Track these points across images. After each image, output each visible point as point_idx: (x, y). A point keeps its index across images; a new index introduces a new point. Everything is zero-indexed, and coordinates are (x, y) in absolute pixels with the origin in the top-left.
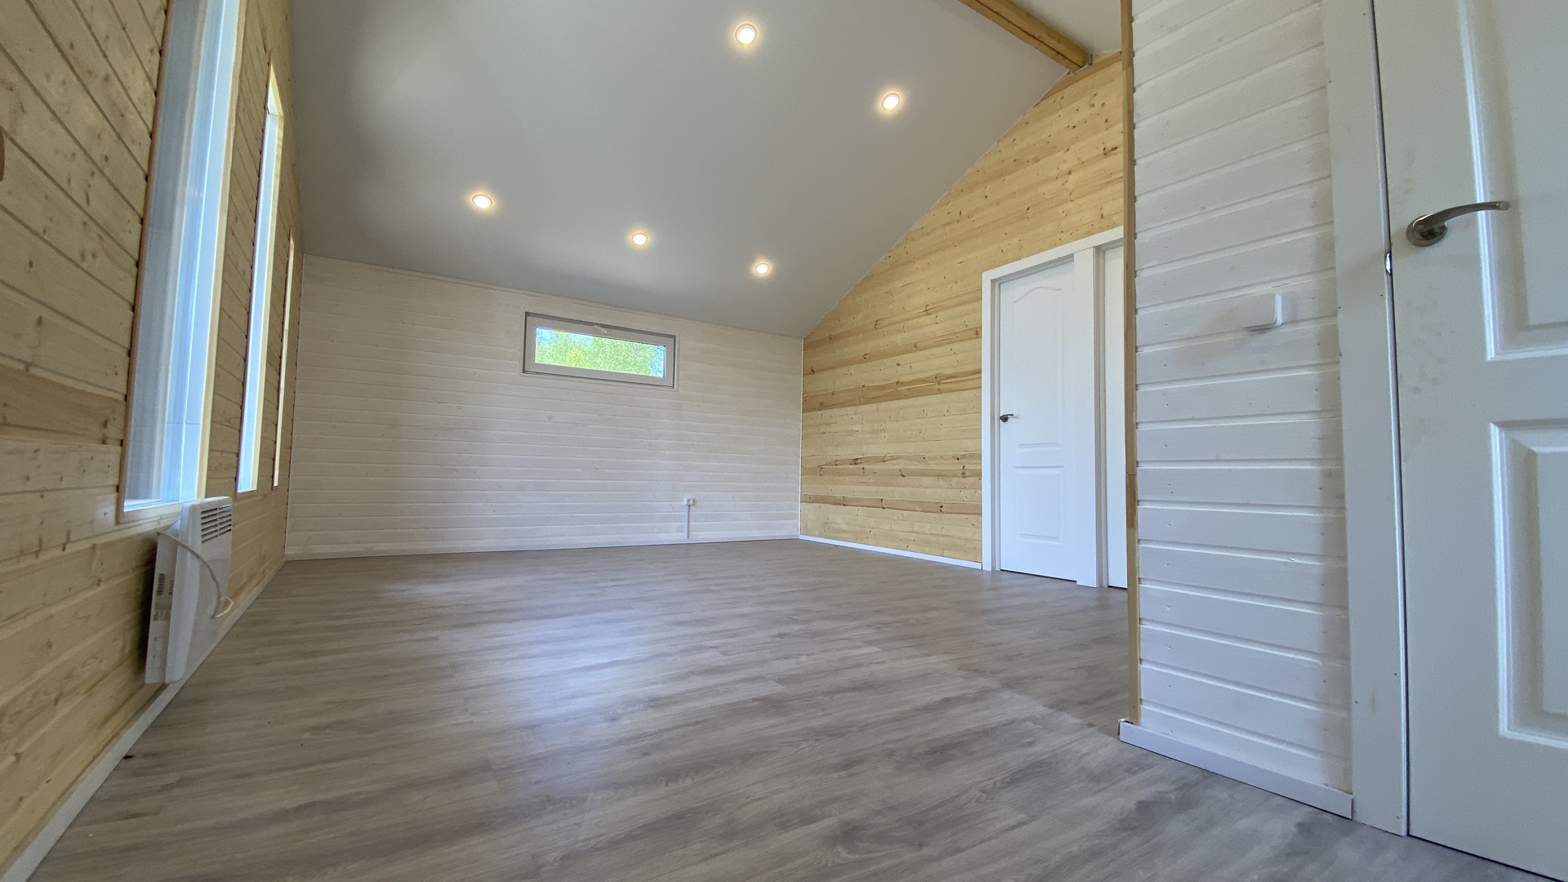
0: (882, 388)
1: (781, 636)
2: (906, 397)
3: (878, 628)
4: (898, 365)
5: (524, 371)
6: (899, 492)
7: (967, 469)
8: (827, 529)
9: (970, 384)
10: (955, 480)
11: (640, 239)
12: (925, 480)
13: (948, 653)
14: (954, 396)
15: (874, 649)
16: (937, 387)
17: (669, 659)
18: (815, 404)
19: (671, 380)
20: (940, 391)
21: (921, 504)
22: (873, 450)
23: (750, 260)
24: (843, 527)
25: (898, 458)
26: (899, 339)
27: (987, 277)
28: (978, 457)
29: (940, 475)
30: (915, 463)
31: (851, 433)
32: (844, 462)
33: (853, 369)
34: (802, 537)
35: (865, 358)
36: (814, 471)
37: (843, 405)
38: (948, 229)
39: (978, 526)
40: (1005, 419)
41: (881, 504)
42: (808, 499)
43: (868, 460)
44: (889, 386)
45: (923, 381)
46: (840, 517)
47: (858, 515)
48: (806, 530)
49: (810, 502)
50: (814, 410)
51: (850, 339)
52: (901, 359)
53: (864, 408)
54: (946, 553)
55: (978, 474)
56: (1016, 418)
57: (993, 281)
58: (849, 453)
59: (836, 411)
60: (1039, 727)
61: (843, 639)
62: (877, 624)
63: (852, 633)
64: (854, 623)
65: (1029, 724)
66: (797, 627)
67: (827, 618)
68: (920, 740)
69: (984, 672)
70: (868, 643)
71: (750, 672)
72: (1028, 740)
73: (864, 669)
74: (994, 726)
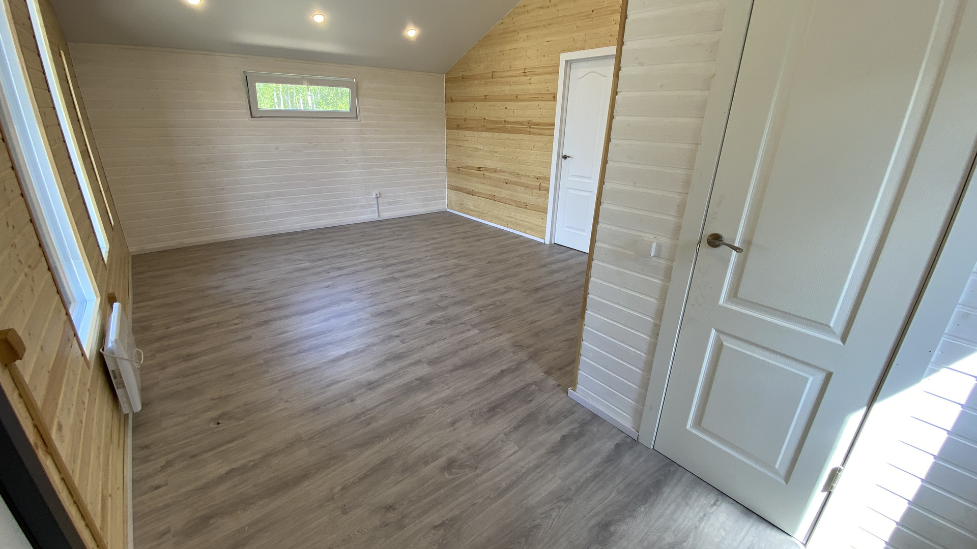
0: (496, 122)
1: (431, 323)
2: (510, 132)
3: (481, 311)
4: (506, 108)
5: (252, 117)
6: (503, 193)
7: (541, 185)
8: (462, 208)
9: (547, 132)
10: (534, 191)
11: (319, 18)
12: (518, 188)
13: (511, 332)
14: (538, 138)
15: (476, 331)
16: (528, 129)
17: (375, 348)
18: (454, 124)
19: (354, 114)
20: (530, 133)
21: (516, 202)
22: (489, 164)
23: (403, 27)
24: (472, 208)
25: (504, 172)
26: (507, 89)
27: (564, 57)
28: (548, 179)
29: (527, 186)
30: (513, 176)
31: (477, 149)
32: (473, 168)
33: (478, 104)
34: (448, 210)
35: (485, 98)
36: (455, 170)
37: (471, 129)
38: (541, 12)
39: (544, 219)
40: (565, 157)
41: (493, 198)
42: (452, 188)
43: (487, 169)
44: (499, 122)
45: (521, 123)
46: (470, 201)
47: (482, 203)
48: (450, 206)
49: (452, 189)
50: (453, 129)
51: (476, 82)
52: (508, 104)
53: (484, 134)
54: (528, 231)
55: (548, 190)
56: (572, 157)
57: (567, 61)
58: (476, 163)
59: (467, 133)
60: (538, 388)
61: (462, 324)
62: (480, 308)
63: (467, 318)
64: (469, 308)
65: (533, 387)
66: (440, 314)
67: (456, 303)
68: (486, 402)
69: (523, 347)
70: (474, 326)
71: (415, 357)
72: (530, 398)
73: (469, 350)
74: (518, 389)
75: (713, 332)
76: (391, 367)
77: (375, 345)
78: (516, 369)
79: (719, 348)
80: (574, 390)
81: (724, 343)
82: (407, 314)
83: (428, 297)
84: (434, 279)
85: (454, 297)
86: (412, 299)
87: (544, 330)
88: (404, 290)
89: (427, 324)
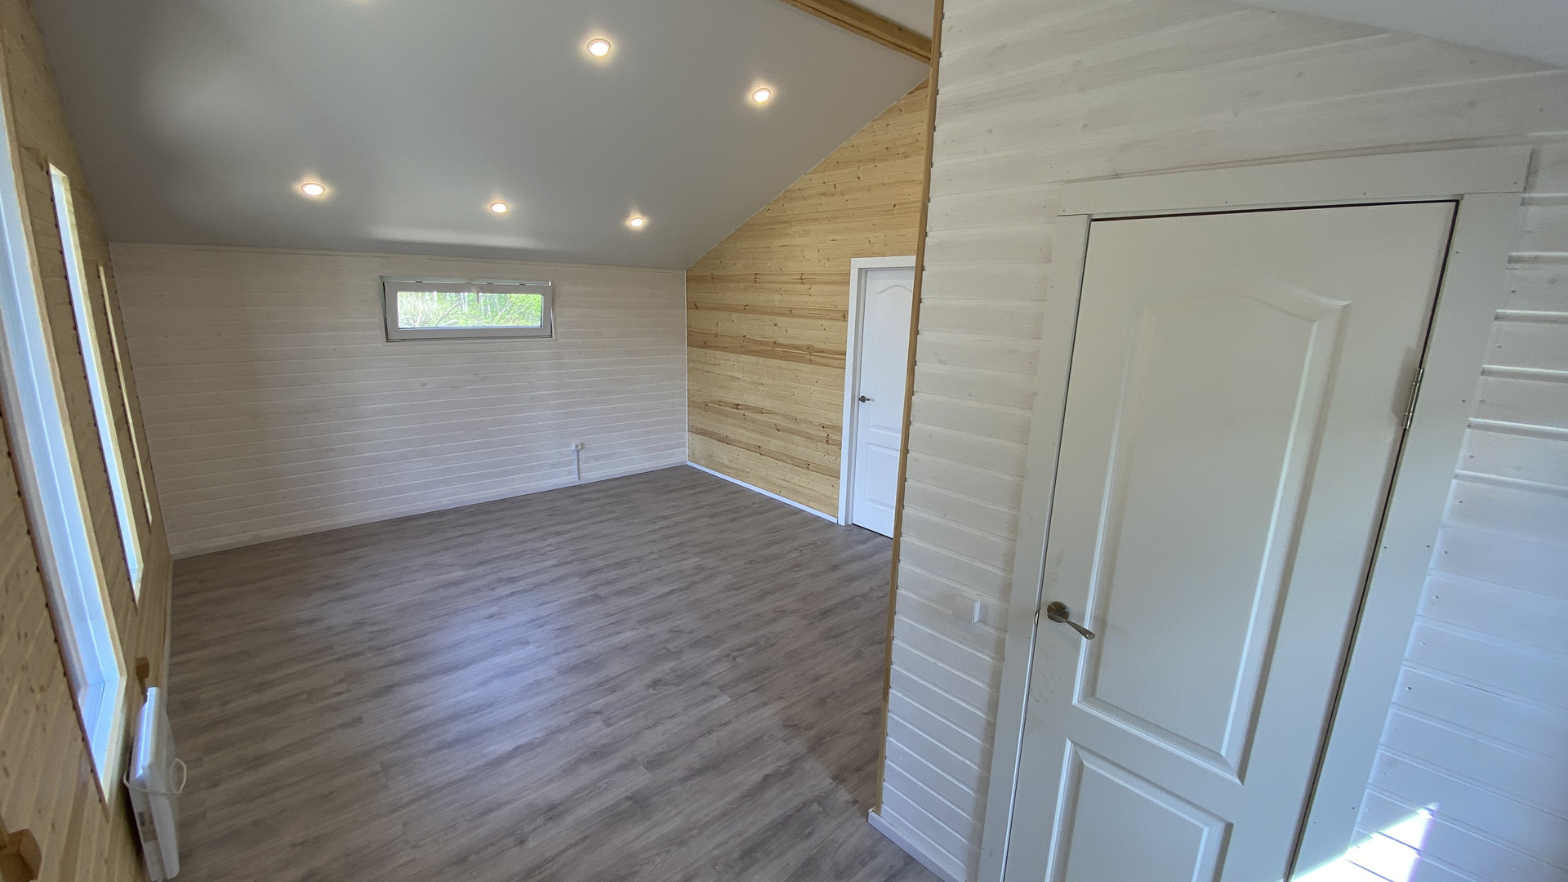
0: (762, 343)
2: (781, 358)
4: (776, 325)
5: (388, 340)
6: (774, 444)
7: (830, 437)
8: (711, 461)
9: (836, 363)
10: (820, 445)
11: (500, 208)
12: (795, 438)
14: (823, 370)
16: (808, 357)
18: (699, 341)
19: (547, 331)
20: (810, 362)
21: (792, 458)
22: (751, 400)
23: (625, 215)
24: (727, 463)
25: (774, 413)
26: (777, 300)
27: (857, 263)
28: (839, 429)
29: (809, 437)
30: (788, 421)
31: (733, 379)
32: (727, 404)
33: (734, 316)
34: (689, 463)
35: (745, 309)
36: (701, 405)
37: (724, 349)
38: (824, 200)
39: (836, 487)
40: (863, 399)
41: (758, 450)
42: (694, 430)
43: (748, 408)
44: (767, 344)
45: (797, 348)
46: (723, 453)
47: (742, 457)
48: (692, 457)
49: (696, 433)
50: (698, 346)
51: (732, 285)
52: (779, 320)
53: (744, 358)
54: (810, 504)
55: (840, 445)
56: (873, 400)
57: (860, 270)
58: (732, 397)
59: (718, 354)
60: (821, 809)
61: (703, 684)
62: (734, 651)
63: (712, 673)
64: (716, 652)
65: (815, 807)
66: (669, 665)
67: (695, 644)
68: (739, 840)
69: (800, 728)
70: (723, 688)
71: (626, 753)
72: (809, 830)
73: (714, 736)
74: (791, 813)
75: (1069, 744)
76: (589, 774)
77: (560, 730)
78: (788, 773)
79: (1078, 769)
80: (878, 812)
81: (1086, 763)
82: (615, 667)
83: (651, 632)
84: (661, 597)
85: (692, 632)
86: (627, 636)
87: (833, 693)
88: (613, 619)
89: (649, 686)
